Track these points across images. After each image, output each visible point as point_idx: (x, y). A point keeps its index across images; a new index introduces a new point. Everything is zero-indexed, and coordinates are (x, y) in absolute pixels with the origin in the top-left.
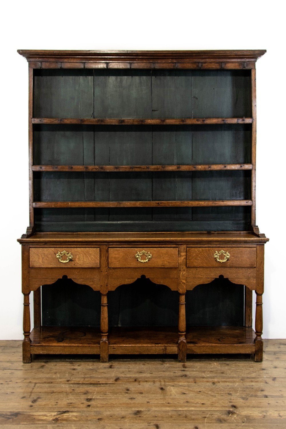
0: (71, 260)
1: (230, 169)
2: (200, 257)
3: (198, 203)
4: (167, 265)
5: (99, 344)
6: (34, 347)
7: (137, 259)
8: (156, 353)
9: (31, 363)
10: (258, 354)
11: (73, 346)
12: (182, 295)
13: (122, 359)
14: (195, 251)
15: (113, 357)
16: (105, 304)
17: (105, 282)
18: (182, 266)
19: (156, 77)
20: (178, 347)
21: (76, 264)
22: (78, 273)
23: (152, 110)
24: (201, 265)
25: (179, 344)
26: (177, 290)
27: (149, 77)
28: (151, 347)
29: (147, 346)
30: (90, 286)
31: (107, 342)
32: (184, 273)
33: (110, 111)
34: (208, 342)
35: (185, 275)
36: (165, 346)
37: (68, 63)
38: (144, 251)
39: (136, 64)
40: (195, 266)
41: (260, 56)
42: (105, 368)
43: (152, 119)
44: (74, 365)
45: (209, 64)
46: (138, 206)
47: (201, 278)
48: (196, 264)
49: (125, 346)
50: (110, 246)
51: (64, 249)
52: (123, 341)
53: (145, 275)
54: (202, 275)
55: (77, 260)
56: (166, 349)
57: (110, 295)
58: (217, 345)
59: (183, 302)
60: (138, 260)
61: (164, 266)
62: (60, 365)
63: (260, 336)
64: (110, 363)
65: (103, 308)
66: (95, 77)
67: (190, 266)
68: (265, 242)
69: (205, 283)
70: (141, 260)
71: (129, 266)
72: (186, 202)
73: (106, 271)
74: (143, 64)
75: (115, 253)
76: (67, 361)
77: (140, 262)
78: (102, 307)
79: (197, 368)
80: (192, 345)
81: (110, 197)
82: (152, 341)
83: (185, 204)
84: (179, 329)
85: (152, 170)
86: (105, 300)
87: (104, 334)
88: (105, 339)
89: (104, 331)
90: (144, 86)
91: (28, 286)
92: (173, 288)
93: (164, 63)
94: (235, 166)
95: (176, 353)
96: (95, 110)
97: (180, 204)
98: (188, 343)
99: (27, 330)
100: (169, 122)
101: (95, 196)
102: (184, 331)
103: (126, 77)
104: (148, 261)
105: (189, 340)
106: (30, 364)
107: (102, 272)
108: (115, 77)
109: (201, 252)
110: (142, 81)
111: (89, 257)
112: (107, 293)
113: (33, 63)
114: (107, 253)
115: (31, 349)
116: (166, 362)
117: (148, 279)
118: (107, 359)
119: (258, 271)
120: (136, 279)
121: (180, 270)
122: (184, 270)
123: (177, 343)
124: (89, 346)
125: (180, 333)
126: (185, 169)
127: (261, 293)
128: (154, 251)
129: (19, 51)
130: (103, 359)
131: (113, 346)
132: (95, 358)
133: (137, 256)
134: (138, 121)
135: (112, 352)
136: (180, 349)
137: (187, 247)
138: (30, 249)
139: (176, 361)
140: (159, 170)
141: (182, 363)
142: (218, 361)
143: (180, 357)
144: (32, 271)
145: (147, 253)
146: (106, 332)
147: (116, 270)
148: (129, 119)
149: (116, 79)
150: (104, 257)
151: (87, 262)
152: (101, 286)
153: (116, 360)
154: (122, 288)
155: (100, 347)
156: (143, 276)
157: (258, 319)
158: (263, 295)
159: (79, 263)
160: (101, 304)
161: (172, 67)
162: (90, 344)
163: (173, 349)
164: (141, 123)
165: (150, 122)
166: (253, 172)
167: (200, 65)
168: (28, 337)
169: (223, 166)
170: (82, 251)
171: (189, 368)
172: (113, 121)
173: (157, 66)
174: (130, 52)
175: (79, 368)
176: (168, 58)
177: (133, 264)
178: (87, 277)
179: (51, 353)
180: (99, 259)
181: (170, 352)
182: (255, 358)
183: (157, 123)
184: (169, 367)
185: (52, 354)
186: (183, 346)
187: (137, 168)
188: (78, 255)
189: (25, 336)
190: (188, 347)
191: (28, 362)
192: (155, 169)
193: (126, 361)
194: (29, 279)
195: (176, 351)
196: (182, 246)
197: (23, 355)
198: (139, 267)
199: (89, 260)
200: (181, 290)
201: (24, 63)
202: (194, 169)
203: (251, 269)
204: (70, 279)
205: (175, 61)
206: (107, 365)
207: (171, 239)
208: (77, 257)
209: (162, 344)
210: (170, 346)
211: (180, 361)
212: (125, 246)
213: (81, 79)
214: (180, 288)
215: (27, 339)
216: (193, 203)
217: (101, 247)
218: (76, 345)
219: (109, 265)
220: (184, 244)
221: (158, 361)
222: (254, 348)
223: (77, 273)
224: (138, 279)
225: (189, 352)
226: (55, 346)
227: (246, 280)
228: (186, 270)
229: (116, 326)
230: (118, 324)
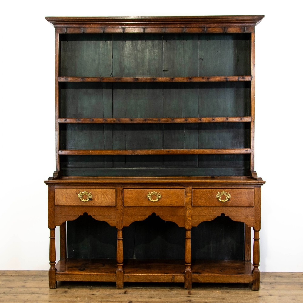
0: (90, 199)
1: (231, 121)
2: (204, 197)
4: (176, 204)
5: (115, 273)
6: (59, 275)
7: (149, 198)
8: (165, 282)
9: (56, 288)
10: (256, 284)
11: (93, 275)
12: (188, 231)
13: (136, 286)
14: (200, 192)
15: (128, 285)
16: (121, 238)
17: (120, 219)
18: (188, 205)
19: (166, 41)
20: (185, 276)
21: (95, 203)
22: (97, 210)
23: (163, 70)
24: (205, 204)
25: (186, 274)
26: (184, 226)
27: (160, 41)
28: (160, 276)
29: (157, 276)
30: (107, 222)
31: (122, 271)
32: (190, 211)
33: (126, 71)
34: (211, 272)
35: (191, 213)
36: (173, 276)
37: (90, 29)
38: (154, 192)
39: (149, 29)
40: (200, 205)
41: (259, 21)
42: (120, 294)
43: (163, 76)
44: (93, 291)
45: (213, 28)
46: (151, 154)
47: (205, 216)
48: (200, 204)
49: (138, 275)
50: (125, 188)
51: (84, 189)
52: (137, 270)
53: (156, 213)
54: (206, 213)
55: (96, 199)
56: (174, 278)
57: (124, 229)
58: (219, 275)
59: (189, 237)
60: (149, 200)
61: (172, 205)
62: (82, 290)
63: (257, 267)
64: (125, 289)
65: (118, 242)
66: (113, 41)
67: (195, 205)
68: (262, 185)
69: (208, 220)
70: (152, 200)
71: (142, 205)
72: (192, 150)
73: (122, 209)
74: (155, 29)
75: (129, 193)
76: (88, 288)
77: (151, 201)
78: (118, 240)
79: (201, 294)
80: (197, 275)
81: (126, 146)
82: (162, 271)
84: (186, 261)
85: (162, 122)
86: (120, 235)
87: (119, 264)
88: (120, 269)
89: (119, 262)
90: (157, 49)
91: (54, 222)
92: (180, 225)
93: (174, 28)
94: (236, 118)
95: (183, 281)
96: (113, 70)
98: (193, 273)
99: (53, 260)
100: (177, 79)
101: (113, 146)
102: (189, 263)
103: (140, 41)
104: (158, 200)
105: (194, 271)
106: (55, 290)
107: (118, 209)
108: (131, 41)
109: (204, 193)
110: (155, 45)
111: (106, 196)
112: (122, 229)
113: (59, 28)
114: (122, 193)
115: (56, 276)
116: (174, 290)
117: (158, 216)
118: (122, 286)
119: (255, 210)
120: (147, 216)
121: (186, 209)
122: (190, 209)
123: (184, 273)
124: (107, 275)
125: (186, 264)
126: (192, 121)
127: (258, 229)
128: (164, 192)
129: (46, 18)
130: (118, 286)
131: (128, 275)
132: (112, 285)
133: (149, 196)
134: (150, 79)
135: (126, 280)
136: (186, 279)
137: (193, 189)
138: (56, 189)
139: (183, 289)
140: (169, 122)
141: (188, 291)
142: (220, 289)
143: (186, 285)
144: (58, 208)
145: (158, 193)
146: (121, 262)
147: (130, 208)
148: (143, 78)
149: (132, 43)
150: (119, 196)
151: (105, 201)
152: (117, 222)
153: (130, 287)
154: (136, 224)
155: (116, 275)
156: (154, 214)
157: (256, 253)
158: (260, 232)
159: (98, 202)
160: (117, 238)
161: (180, 32)
162: (108, 273)
163: (180, 278)
164: (153, 81)
165: (161, 79)
166: (252, 123)
167: (205, 29)
168: (53, 266)
169: (225, 118)
170: (100, 192)
171: (194, 294)
172: (130, 80)
173: (168, 31)
174: (144, 18)
175: (97, 293)
176: (177, 24)
177: (145, 203)
178: (105, 214)
179: (74, 280)
180: (115, 198)
181: (177, 281)
182: (253, 287)
183: (167, 81)
184: (176, 294)
185: (74, 281)
186: (189, 275)
187: (149, 120)
188: (96, 194)
189: (51, 265)
190: (193, 277)
191: (54, 288)
192: (165, 121)
193: (139, 288)
194: (55, 216)
195: (183, 280)
196: (188, 187)
197: (49, 282)
198: (150, 205)
199: (106, 199)
200: (187, 226)
201: (51, 29)
202: (199, 121)
203: (249, 208)
204: (90, 216)
205: (183, 26)
206: (122, 291)
207: (179, 181)
208: (96, 197)
209: (171, 273)
210: (177, 276)
211: (186, 289)
212: (138, 187)
213: (101, 43)
214: (186, 224)
215: (53, 268)
217: (117, 188)
218: (95, 273)
219: (124, 204)
220: (190, 186)
221: (167, 288)
222: (252, 278)
223: (96, 210)
224: (149, 216)
225: (194, 281)
226: (77, 274)
227: (245, 218)
228: (191, 209)
229: (131, 259)
230: (133, 257)
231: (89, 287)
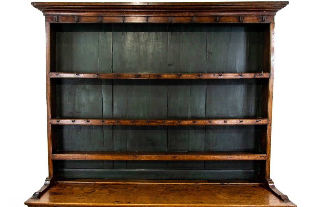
1: (246, 123)
3: (213, 157)
19: (172, 33)
23: (168, 65)
27: (165, 33)
33: (127, 66)
37: (85, 18)
39: (153, 18)
41: (281, 9)
43: (169, 73)
45: (227, 18)
46: (154, 159)
66: (113, 33)
72: (201, 156)
74: (160, 18)
85: (168, 125)
90: (161, 42)
93: (181, 16)
94: (251, 120)
96: (113, 65)
97: (196, 158)
100: (185, 76)
103: (143, 33)
108: (132, 32)
110: (159, 37)
113: (50, 17)
126: (201, 124)
129: (32, 3)
134: (154, 76)
140: (175, 124)
148: (145, 74)
149: (134, 35)
161: (189, 21)
164: (157, 78)
165: (166, 76)
166: (268, 127)
167: (218, 19)
169: (239, 121)
172: (130, 76)
173: (174, 20)
174: (147, 4)
176: (185, 12)
183: (173, 77)
187: (152, 122)
192: (170, 123)
201: (40, 17)
202: (210, 124)
205: (192, 15)
213: (101, 35)
216: (208, 157)
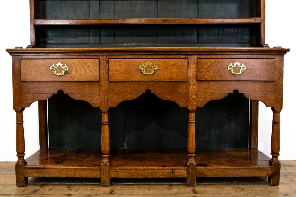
0: (66, 73)
2: (212, 69)
3: (206, 20)
4: (176, 78)
5: (100, 166)
6: (28, 169)
7: (142, 71)
8: (163, 177)
9: (25, 186)
10: (275, 178)
11: (71, 169)
12: (192, 112)
13: (126, 182)
14: (207, 62)
15: (114, 181)
16: (106, 122)
17: (105, 98)
18: (192, 80)
20: (187, 170)
21: (72, 77)
22: (75, 87)
24: (214, 79)
25: (188, 167)
26: (186, 106)
28: (157, 169)
29: (152, 169)
30: (89, 102)
31: (108, 164)
32: (194, 87)
34: (220, 164)
35: (196, 90)
36: (173, 169)
38: (149, 62)
40: (206, 80)
42: (105, 194)
44: (71, 190)
47: (213, 93)
48: (207, 77)
49: (128, 169)
50: (111, 57)
51: (59, 60)
52: (127, 163)
53: (151, 89)
54: (214, 90)
55: (73, 72)
56: (174, 172)
57: (111, 111)
58: (230, 167)
59: (193, 120)
60: (142, 73)
61: (171, 79)
62: (57, 189)
63: (277, 157)
64: (112, 187)
65: (103, 127)
67: (201, 80)
68: (285, 53)
69: (217, 99)
70: (146, 73)
71: (133, 79)
73: (107, 85)
75: (116, 64)
76: (66, 185)
77: (144, 74)
78: (102, 125)
79: (209, 193)
80: (202, 168)
82: (158, 163)
83: (192, 21)
84: (188, 150)
86: (105, 118)
87: (104, 156)
88: (106, 161)
89: (104, 153)
91: (20, 102)
92: (182, 104)
95: (185, 176)
98: (198, 165)
99: (20, 151)
102: (193, 152)
104: (154, 73)
105: (198, 163)
106: (23, 188)
107: (102, 86)
109: (213, 64)
111: (86, 68)
112: (108, 110)
114: (107, 65)
115: (25, 171)
116: (174, 187)
117: (154, 94)
118: (109, 183)
119: (276, 85)
120: (140, 94)
121: (190, 84)
122: (194, 84)
123: (186, 165)
124: (89, 169)
125: (189, 155)
127: (279, 110)
128: (161, 62)
130: (103, 183)
131: (115, 169)
132: (96, 181)
133: (141, 68)
135: (113, 175)
136: (189, 172)
137: (198, 58)
138: (22, 60)
139: (185, 185)
141: (192, 188)
142: (231, 184)
143: (189, 181)
144: (25, 84)
145: (153, 65)
146: (106, 153)
147: (118, 84)
150: (104, 69)
151: (85, 75)
152: (102, 102)
153: (119, 183)
154: (125, 104)
155: (100, 170)
156: (148, 91)
157: (276, 139)
158: (281, 113)
159: (76, 76)
160: (101, 122)
162: (90, 166)
163: (182, 172)
168: (22, 158)
170: (79, 62)
171: (200, 194)
175: (76, 193)
177: (138, 77)
178: (86, 92)
179: (47, 175)
180: (98, 71)
181: (178, 175)
182: (272, 181)
184: (177, 193)
185: (48, 177)
186: (192, 168)
188: (74, 67)
189: (19, 157)
190: (198, 170)
191: (22, 185)
193: (130, 185)
194: (21, 95)
195: (185, 175)
196: (192, 56)
197: (17, 178)
198: (143, 80)
199: (87, 73)
200: (191, 107)
203: (269, 83)
204: (67, 94)
206: (108, 189)
207: (180, 48)
208: (74, 69)
209: (170, 166)
210: (178, 169)
211: (189, 186)
212: (127, 57)
214: (189, 104)
215: (20, 160)
216: (201, 20)
217: (101, 57)
218: (74, 167)
219: (110, 78)
220: (194, 55)
221: (165, 185)
222: (271, 170)
223: (73, 87)
224: (143, 94)
225: (198, 176)
226: (51, 169)
227: (263, 95)
228: (196, 84)
229: (121, 148)
230: (123, 146)
231: (67, 183)
